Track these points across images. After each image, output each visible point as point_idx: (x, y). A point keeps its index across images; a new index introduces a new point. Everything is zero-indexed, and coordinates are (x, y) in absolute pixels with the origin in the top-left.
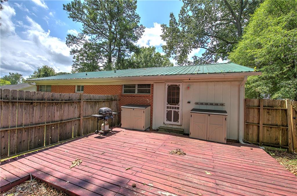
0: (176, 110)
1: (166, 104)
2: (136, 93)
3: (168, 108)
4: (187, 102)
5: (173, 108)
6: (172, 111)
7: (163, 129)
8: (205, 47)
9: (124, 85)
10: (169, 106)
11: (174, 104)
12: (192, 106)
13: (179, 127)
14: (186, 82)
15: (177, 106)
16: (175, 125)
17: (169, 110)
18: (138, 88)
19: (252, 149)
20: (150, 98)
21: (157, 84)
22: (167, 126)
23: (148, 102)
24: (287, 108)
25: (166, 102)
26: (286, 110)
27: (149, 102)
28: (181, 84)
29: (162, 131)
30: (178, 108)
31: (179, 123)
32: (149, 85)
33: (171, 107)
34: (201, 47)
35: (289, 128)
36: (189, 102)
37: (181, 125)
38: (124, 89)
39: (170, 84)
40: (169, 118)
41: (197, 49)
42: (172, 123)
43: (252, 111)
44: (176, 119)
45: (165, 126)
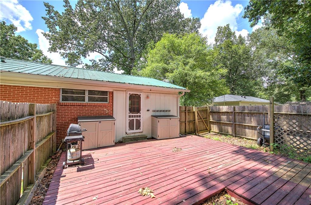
0: (138, 118)
1: (128, 113)
2: (86, 100)
3: (130, 116)
4: (147, 110)
5: (135, 116)
6: (134, 119)
7: (129, 139)
8: (103, 53)
9: (62, 89)
10: (131, 114)
11: (135, 112)
12: (151, 113)
13: (141, 134)
14: (145, 92)
15: (138, 114)
16: (137, 133)
17: (131, 118)
18: (88, 95)
19: (192, 136)
20: (109, 107)
21: (118, 91)
22: (130, 135)
23: (105, 112)
24: (194, 111)
25: (128, 111)
26: (194, 112)
27: (107, 112)
28: (141, 94)
29: (128, 141)
30: (140, 116)
31: (141, 131)
32: (105, 93)
33: (133, 116)
34: (98, 52)
35: (196, 121)
36: (148, 110)
37: (142, 132)
38: (62, 96)
39: (132, 93)
40: (131, 127)
41: (93, 52)
42: (135, 131)
43: (182, 113)
44: (138, 127)
45: (128, 136)
